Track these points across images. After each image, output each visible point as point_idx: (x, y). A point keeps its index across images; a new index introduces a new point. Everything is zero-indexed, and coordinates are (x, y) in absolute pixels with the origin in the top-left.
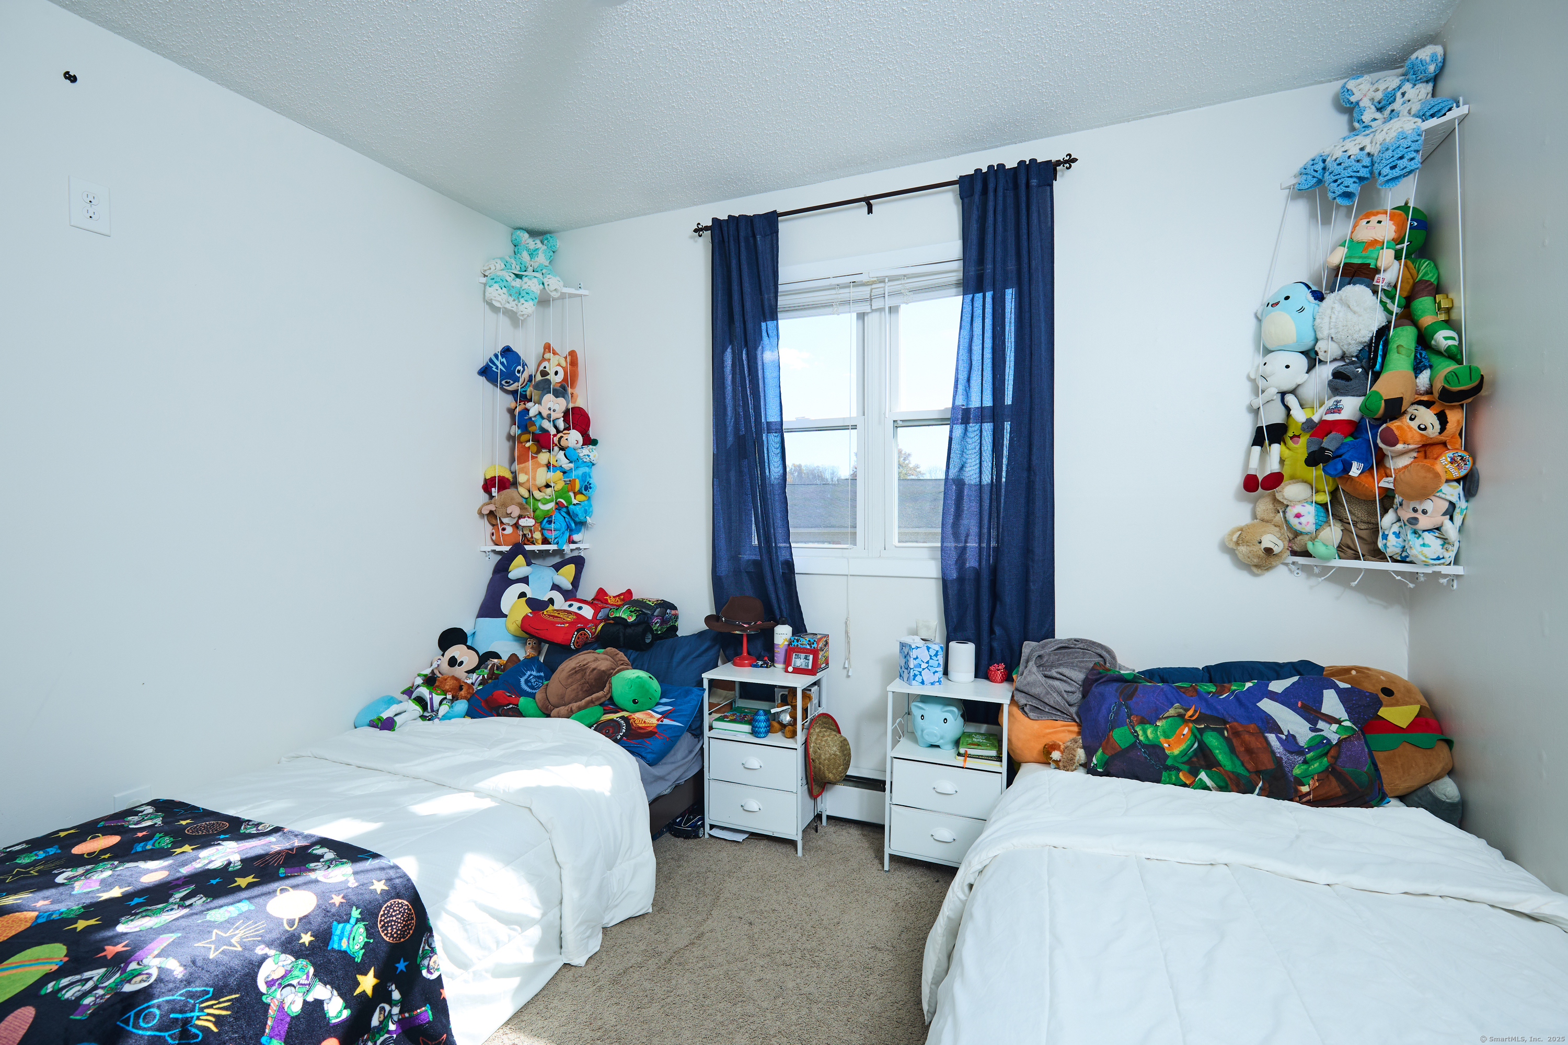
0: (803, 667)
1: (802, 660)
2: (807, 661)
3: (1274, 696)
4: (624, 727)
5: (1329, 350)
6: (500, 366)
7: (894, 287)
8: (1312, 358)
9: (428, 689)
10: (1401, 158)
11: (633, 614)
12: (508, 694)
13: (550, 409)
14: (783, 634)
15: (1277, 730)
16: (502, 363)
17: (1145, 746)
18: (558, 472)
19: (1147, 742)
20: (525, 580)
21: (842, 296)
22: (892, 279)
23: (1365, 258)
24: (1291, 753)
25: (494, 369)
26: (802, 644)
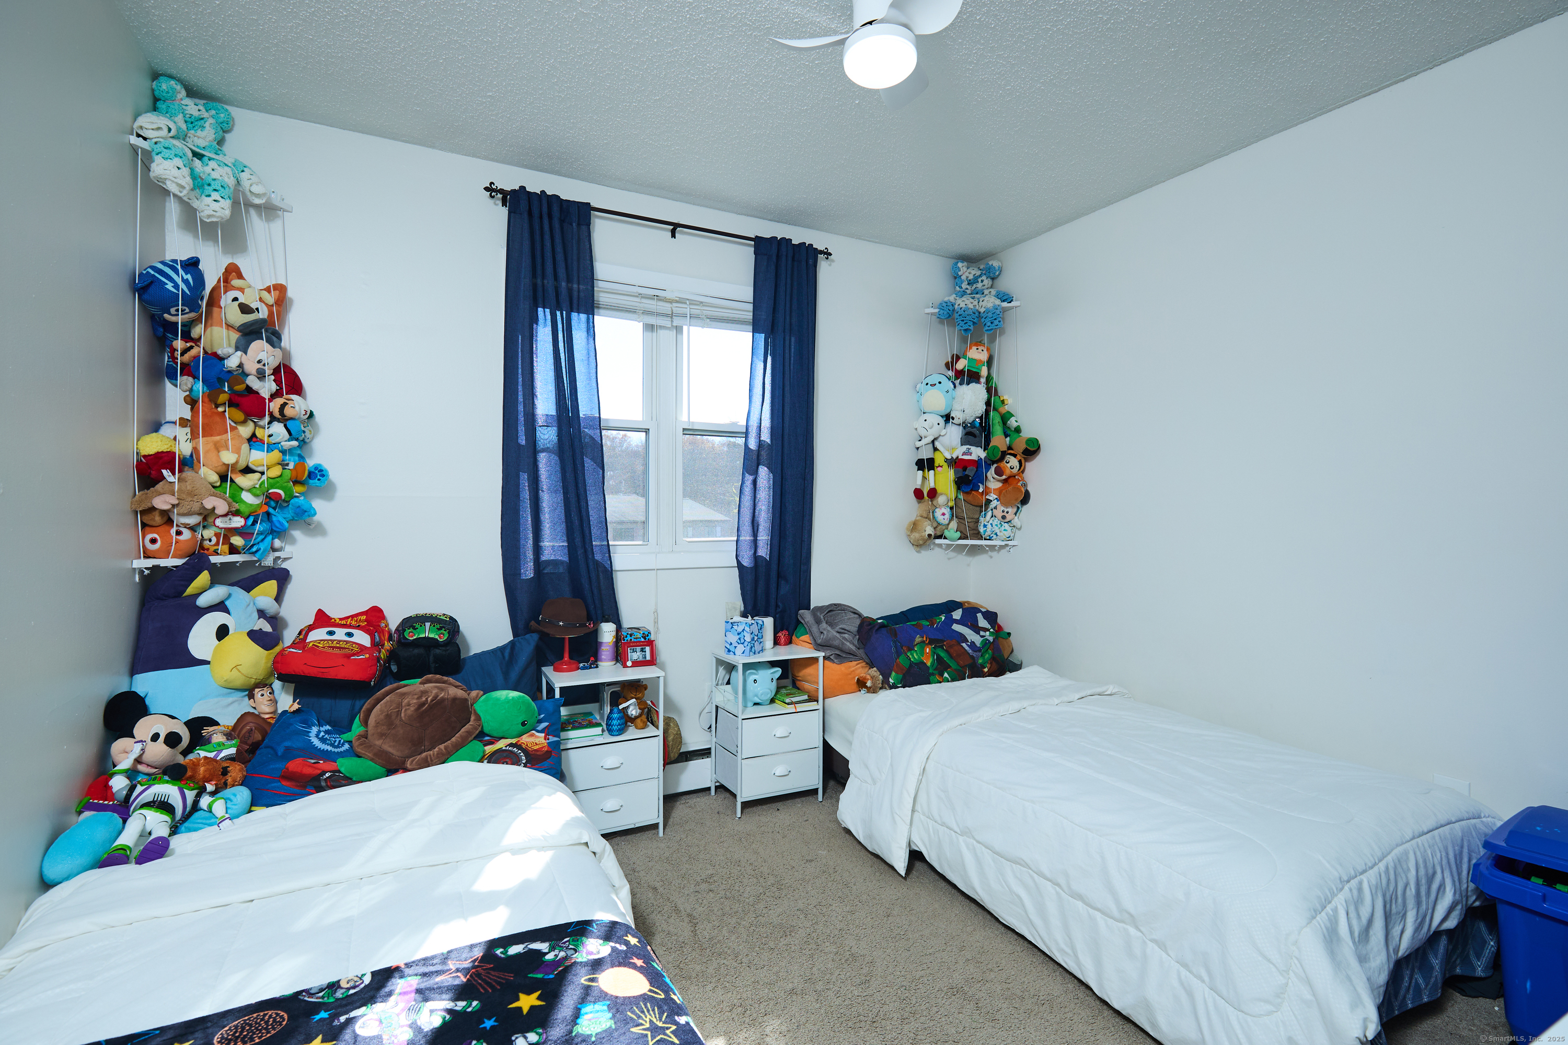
0: (641, 659)
1: (638, 653)
2: (643, 653)
3: (957, 622)
4: (522, 754)
5: (958, 415)
6: (182, 286)
7: (681, 309)
8: (948, 418)
9: (174, 785)
10: (995, 319)
11: (443, 631)
12: (313, 761)
13: (259, 362)
14: (607, 632)
15: (966, 640)
16: (186, 282)
17: (916, 664)
18: (276, 451)
19: (915, 662)
20: (221, 607)
21: (643, 305)
22: (693, 303)
23: (977, 369)
24: (975, 651)
25: (170, 286)
26: (636, 638)
